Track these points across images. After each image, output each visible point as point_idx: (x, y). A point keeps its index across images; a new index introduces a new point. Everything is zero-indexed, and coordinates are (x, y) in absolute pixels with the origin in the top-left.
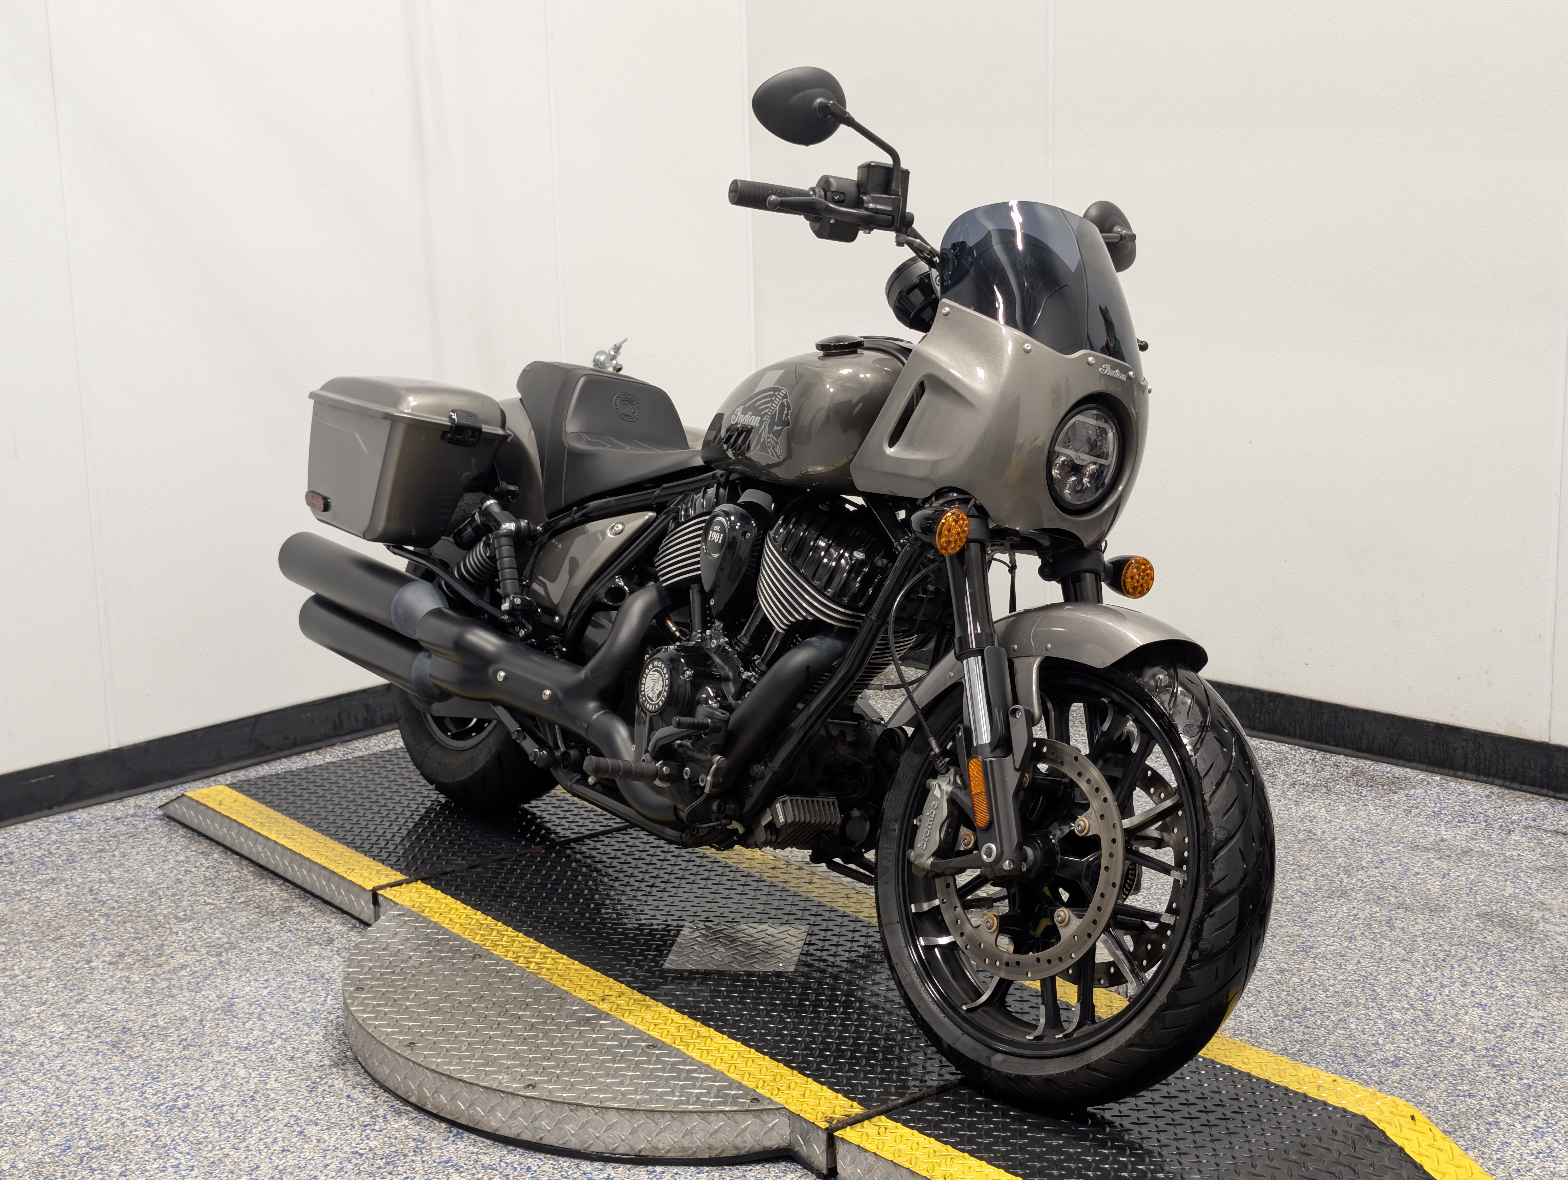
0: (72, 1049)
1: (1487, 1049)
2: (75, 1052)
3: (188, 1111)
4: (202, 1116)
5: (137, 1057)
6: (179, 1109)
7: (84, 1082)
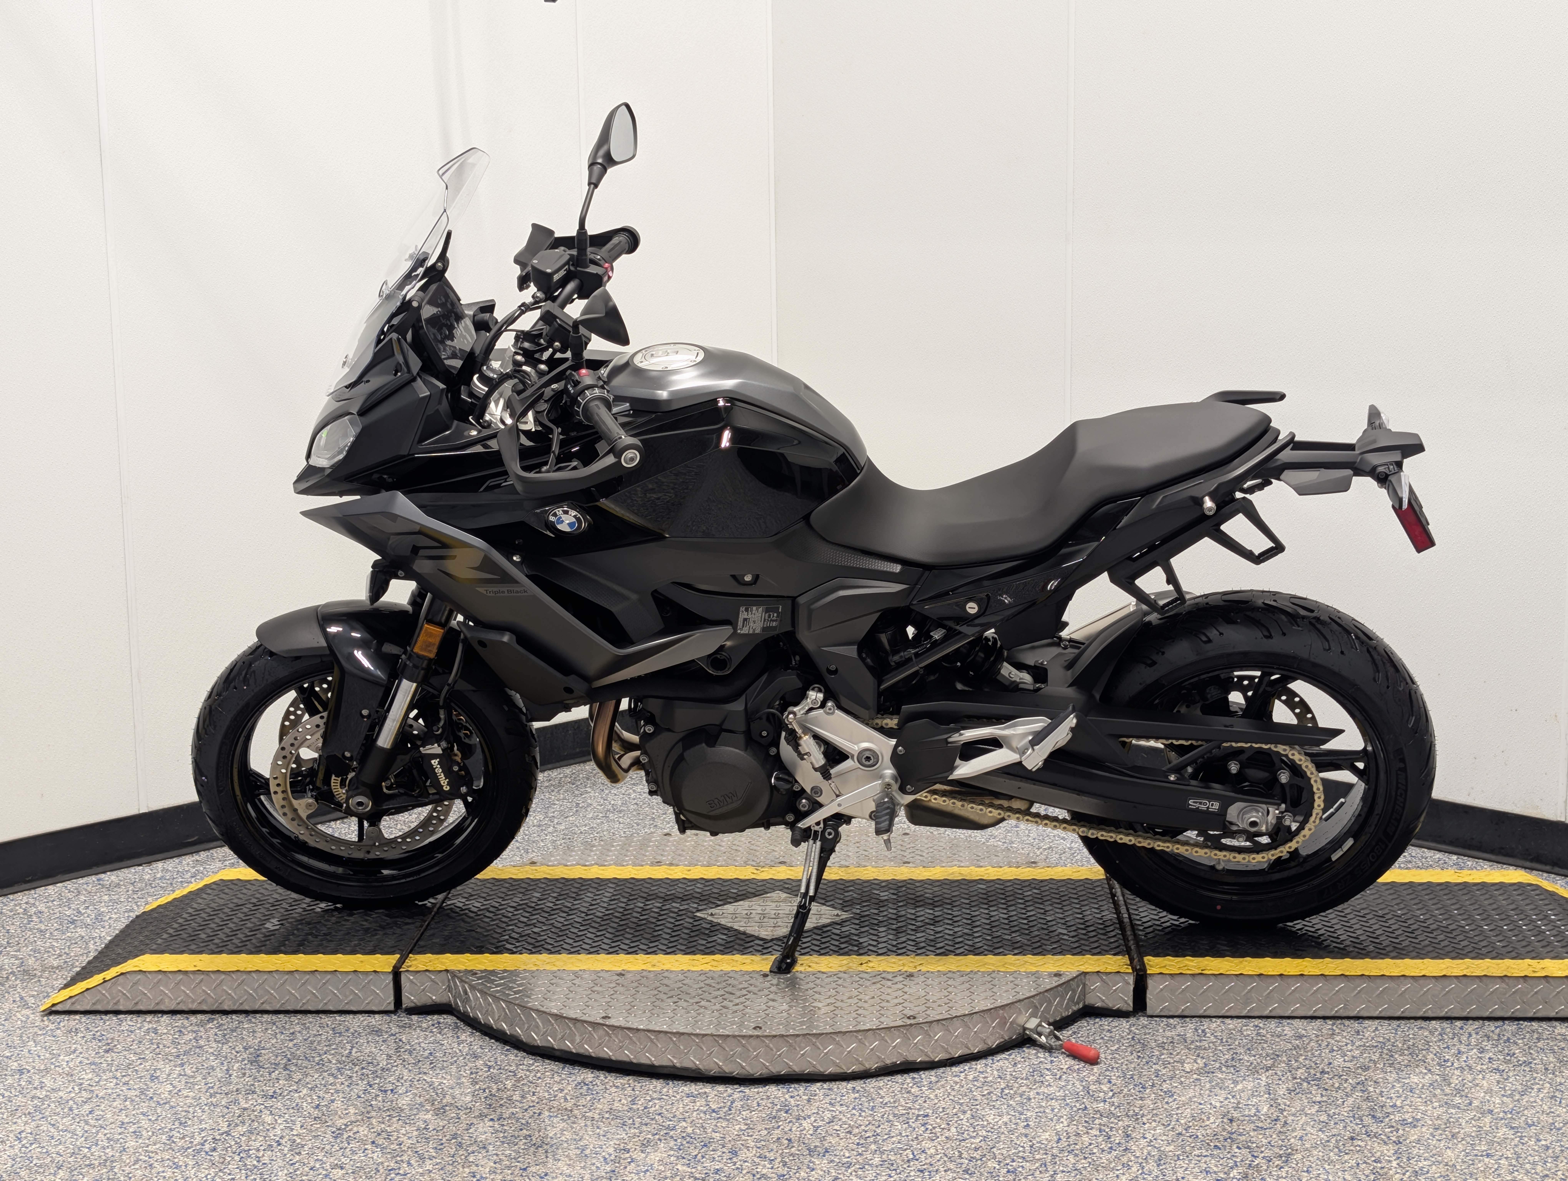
0: (100, 1095)
1: (1504, 1112)
2: (103, 1098)
3: (214, 1154)
4: (230, 1159)
5: (165, 1103)
6: (207, 1153)
7: (113, 1126)
